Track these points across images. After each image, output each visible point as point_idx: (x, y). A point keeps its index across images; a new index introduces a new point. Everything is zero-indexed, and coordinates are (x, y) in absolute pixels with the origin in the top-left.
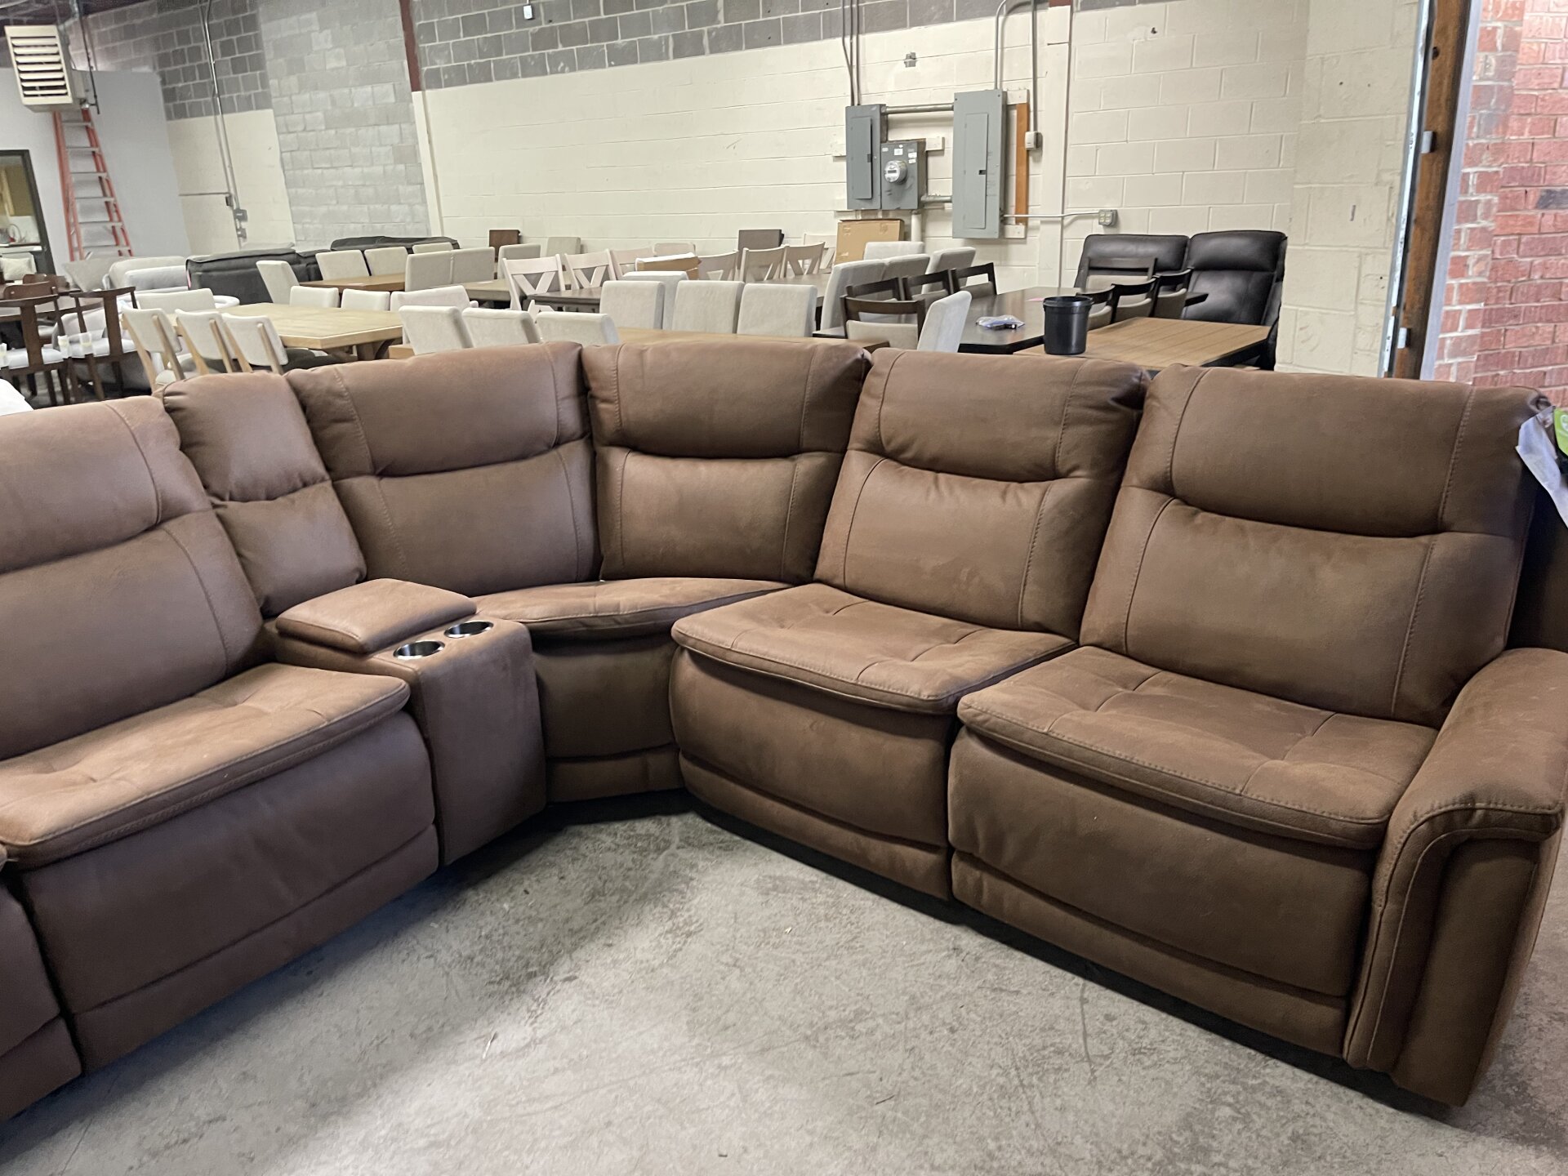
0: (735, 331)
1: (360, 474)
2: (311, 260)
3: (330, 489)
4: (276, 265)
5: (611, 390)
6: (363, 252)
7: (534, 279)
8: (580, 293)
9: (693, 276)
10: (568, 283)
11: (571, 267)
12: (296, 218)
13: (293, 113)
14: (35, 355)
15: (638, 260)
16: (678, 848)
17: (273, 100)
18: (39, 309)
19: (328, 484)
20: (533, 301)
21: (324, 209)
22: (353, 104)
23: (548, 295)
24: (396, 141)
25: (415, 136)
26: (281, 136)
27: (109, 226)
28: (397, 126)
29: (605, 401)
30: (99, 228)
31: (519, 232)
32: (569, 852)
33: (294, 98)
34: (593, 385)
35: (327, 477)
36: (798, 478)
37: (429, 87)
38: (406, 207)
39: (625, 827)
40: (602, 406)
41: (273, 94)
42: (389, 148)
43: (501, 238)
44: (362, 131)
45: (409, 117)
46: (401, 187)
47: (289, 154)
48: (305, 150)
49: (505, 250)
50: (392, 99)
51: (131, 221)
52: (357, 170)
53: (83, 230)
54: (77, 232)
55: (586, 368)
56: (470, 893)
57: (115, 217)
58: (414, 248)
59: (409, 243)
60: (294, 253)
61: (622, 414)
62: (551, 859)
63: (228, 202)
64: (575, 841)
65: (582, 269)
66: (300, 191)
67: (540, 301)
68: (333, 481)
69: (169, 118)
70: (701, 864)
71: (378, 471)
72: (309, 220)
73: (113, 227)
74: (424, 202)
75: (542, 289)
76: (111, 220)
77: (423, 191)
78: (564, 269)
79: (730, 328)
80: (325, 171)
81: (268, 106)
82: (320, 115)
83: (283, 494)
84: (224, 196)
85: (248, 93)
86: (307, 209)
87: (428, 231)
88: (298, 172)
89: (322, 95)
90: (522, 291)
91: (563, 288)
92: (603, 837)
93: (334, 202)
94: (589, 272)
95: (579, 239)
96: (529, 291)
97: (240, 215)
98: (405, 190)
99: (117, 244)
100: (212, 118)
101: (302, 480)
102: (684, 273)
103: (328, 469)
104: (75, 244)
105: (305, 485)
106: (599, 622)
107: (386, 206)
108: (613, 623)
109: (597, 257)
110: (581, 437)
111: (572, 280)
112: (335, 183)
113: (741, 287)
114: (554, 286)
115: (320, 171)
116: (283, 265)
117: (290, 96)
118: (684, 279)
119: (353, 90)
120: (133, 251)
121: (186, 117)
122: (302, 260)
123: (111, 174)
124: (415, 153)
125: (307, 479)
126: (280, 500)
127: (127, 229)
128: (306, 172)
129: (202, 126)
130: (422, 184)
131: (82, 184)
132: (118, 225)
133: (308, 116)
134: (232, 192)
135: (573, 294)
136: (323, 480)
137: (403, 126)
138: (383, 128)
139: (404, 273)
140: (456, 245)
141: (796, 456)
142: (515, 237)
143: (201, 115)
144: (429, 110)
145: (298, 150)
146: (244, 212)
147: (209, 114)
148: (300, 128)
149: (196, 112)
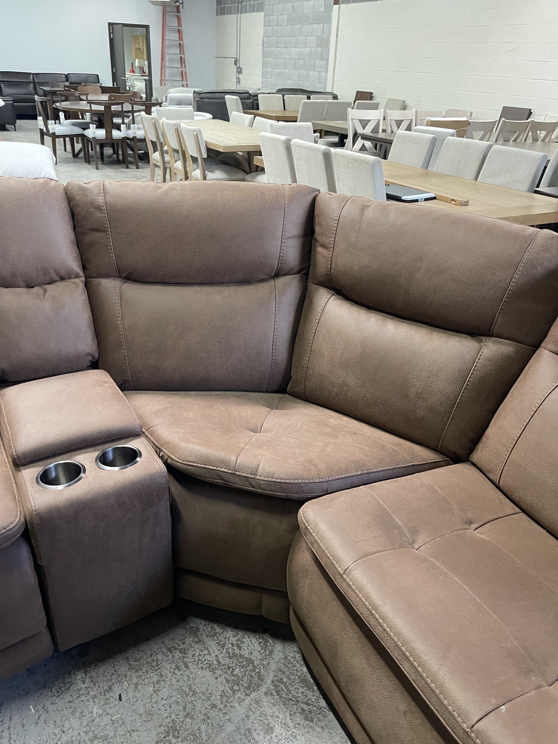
0: (476, 179)
1: (107, 276)
2: (255, 98)
3: (82, 285)
4: (233, 99)
5: (331, 237)
6: (283, 96)
7: (364, 123)
8: (390, 136)
9: (460, 135)
10: (385, 128)
11: (388, 118)
12: (264, 75)
13: (273, 15)
14: (109, 133)
15: (428, 118)
16: (266, 694)
17: (265, 7)
18: (113, 108)
19: (80, 282)
20: (360, 137)
21: (278, 71)
22: (303, 11)
23: (371, 134)
24: (320, 34)
25: (330, 32)
26: (266, 28)
27: (180, 70)
28: (322, 25)
29: (323, 246)
30: (175, 70)
31: (372, 93)
32: (178, 654)
33: (275, 6)
34: (317, 229)
35: (82, 274)
36: (481, 362)
37: (343, 3)
38: (317, 73)
39: (233, 640)
40: (320, 249)
41: (266, 4)
42: (316, 37)
43: (362, 96)
44: (304, 27)
45: (329, 21)
46: (317, 61)
47: (267, 38)
48: (275, 37)
49: (359, 103)
50: (322, 9)
51: (190, 69)
52: (298, 50)
53: (167, 71)
54: (164, 72)
55: (316, 213)
56: (80, 676)
57: (183, 67)
58: (311, 97)
59: (309, 94)
60: (248, 93)
61: (333, 261)
62: (160, 657)
63: (235, 63)
64: (189, 640)
65: (396, 121)
66: (269, 59)
67: (365, 137)
68: (86, 278)
69: (217, 15)
70: (278, 730)
71: (124, 275)
72: (269, 77)
73: (182, 71)
74: (327, 71)
75: (368, 131)
76: (182, 67)
77: (327, 64)
78: (384, 119)
79: (473, 175)
80: (282, 49)
81: (262, 10)
82: (285, 16)
83: (40, 285)
84: (234, 59)
85: (254, 3)
86: (269, 70)
87: (325, 88)
88: (270, 49)
89: (289, 5)
90: (356, 131)
91: (380, 131)
92: (212, 644)
93: (283, 67)
94: (399, 123)
95: (404, 101)
96: (360, 131)
97: (239, 71)
98: (319, 63)
99: (182, 80)
100: (235, 15)
101: (57, 274)
102: (454, 131)
103: (84, 268)
104: (163, 78)
105: (62, 279)
106: (237, 480)
107: (307, 71)
108: (248, 484)
109: (409, 114)
110: (298, 273)
111: (387, 126)
112: (285, 56)
113: (490, 146)
114: (375, 130)
115: (279, 49)
116: (236, 99)
117: (273, 5)
118: (452, 135)
119: (304, 2)
120: (189, 85)
121: (224, 14)
122: (251, 97)
123: (184, 43)
124: (328, 41)
125: (63, 274)
126: (36, 288)
127: (187, 72)
128: (273, 49)
129: (231, 19)
130: (328, 60)
131: (171, 46)
132: (184, 70)
133: (280, 17)
134: (238, 58)
135: (386, 135)
136: (77, 276)
137: (325, 25)
138: (315, 26)
139: (298, 111)
140: (335, 97)
141: (484, 338)
142: (369, 96)
143: (231, 14)
144: (341, 16)
145: (272, 36)
146: (241, 69)
147: (235, 14)
148: (275, 24)
149: (229, 12)
